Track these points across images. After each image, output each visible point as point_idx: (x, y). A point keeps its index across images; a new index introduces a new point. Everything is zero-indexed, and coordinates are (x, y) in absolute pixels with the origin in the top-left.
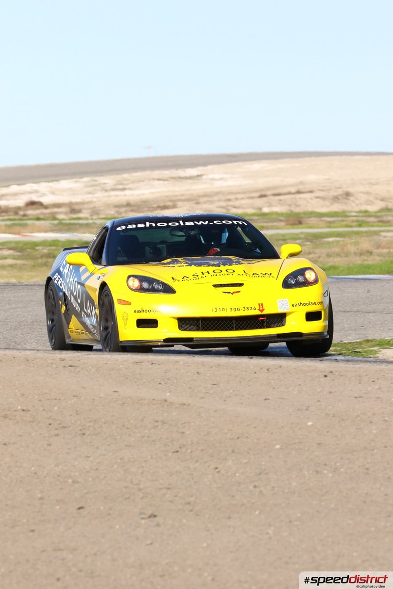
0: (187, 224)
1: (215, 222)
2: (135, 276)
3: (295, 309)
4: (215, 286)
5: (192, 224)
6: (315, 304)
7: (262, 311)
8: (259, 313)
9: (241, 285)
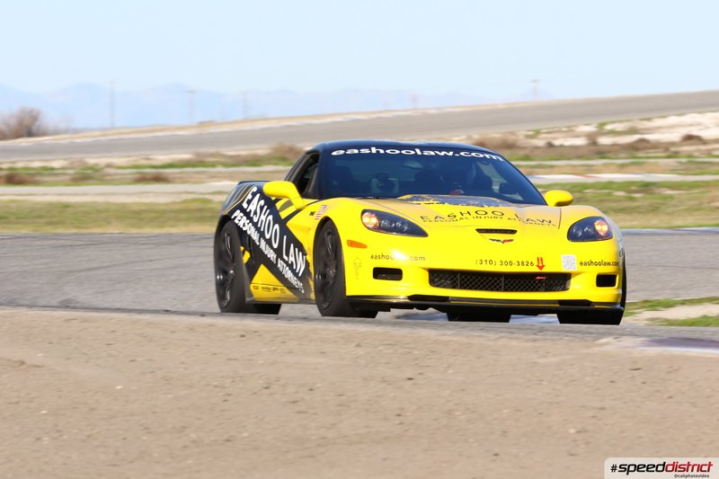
0: (426, 153)
1: (462, 154)
2: (372, 212)
3: (584, 268)
4: (480, 231)
5: (432, 153)
6: (609, 264)
7: (541, 268)
8: (537, 270)
9: (513, 232)
